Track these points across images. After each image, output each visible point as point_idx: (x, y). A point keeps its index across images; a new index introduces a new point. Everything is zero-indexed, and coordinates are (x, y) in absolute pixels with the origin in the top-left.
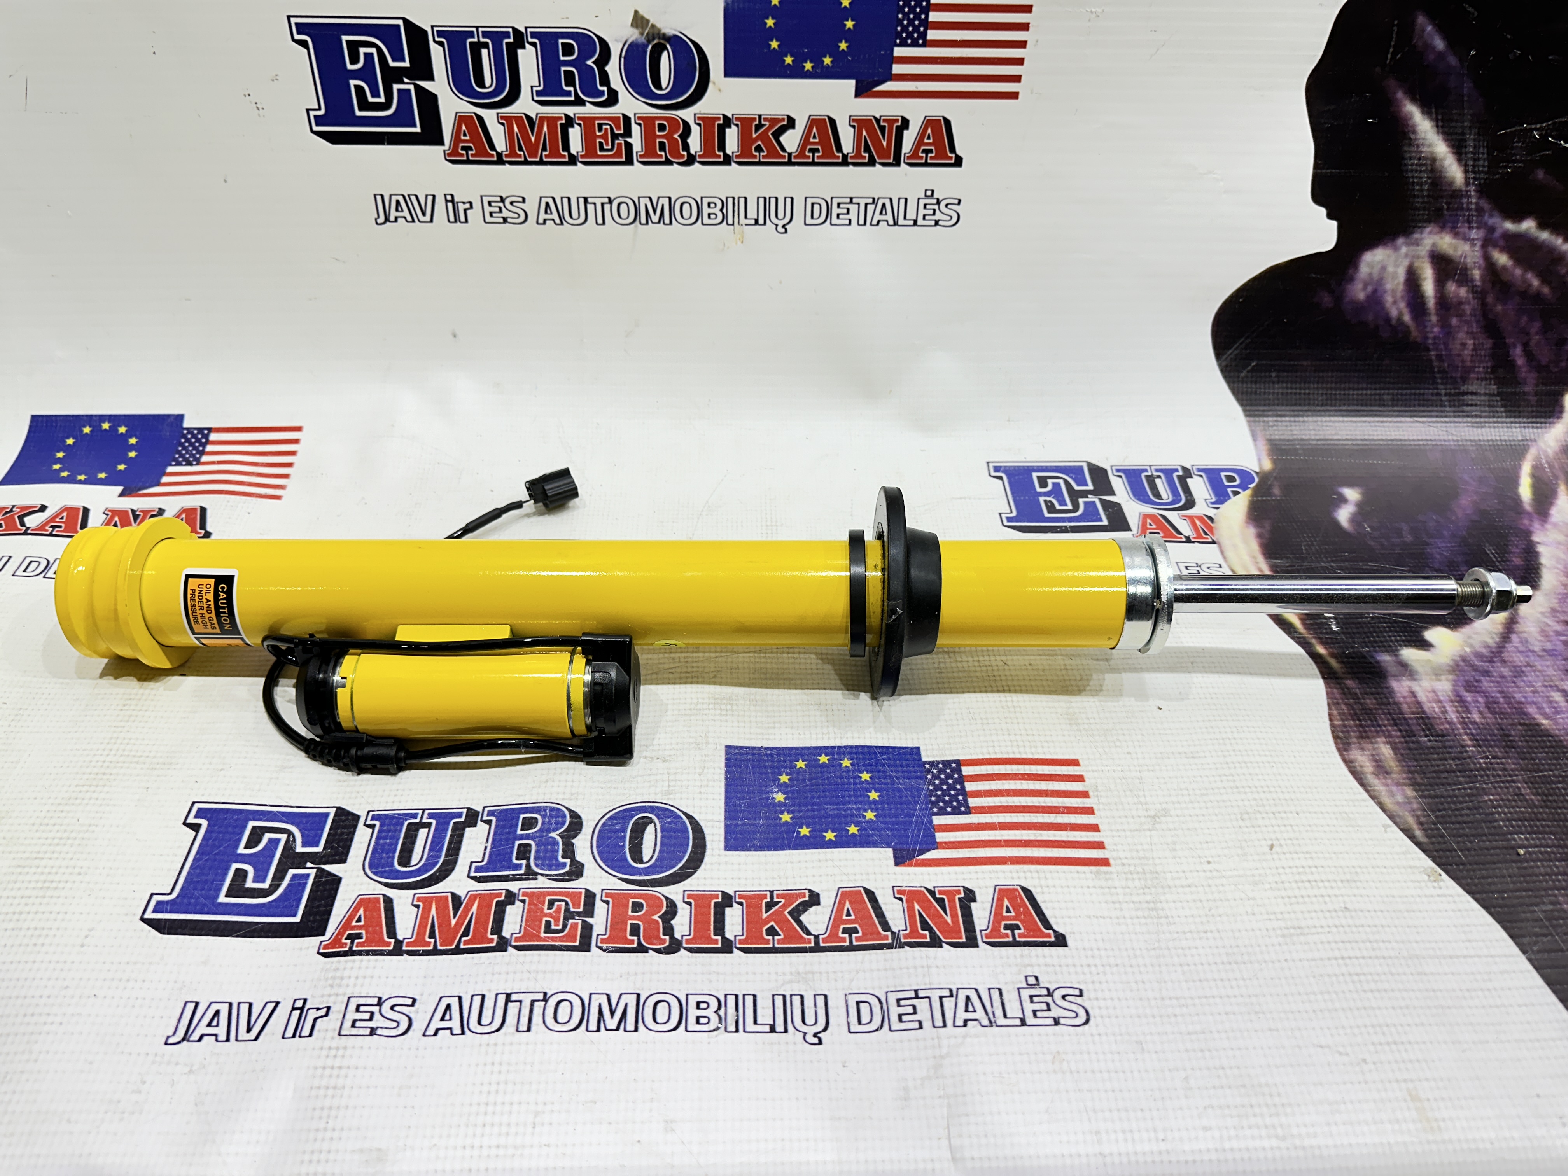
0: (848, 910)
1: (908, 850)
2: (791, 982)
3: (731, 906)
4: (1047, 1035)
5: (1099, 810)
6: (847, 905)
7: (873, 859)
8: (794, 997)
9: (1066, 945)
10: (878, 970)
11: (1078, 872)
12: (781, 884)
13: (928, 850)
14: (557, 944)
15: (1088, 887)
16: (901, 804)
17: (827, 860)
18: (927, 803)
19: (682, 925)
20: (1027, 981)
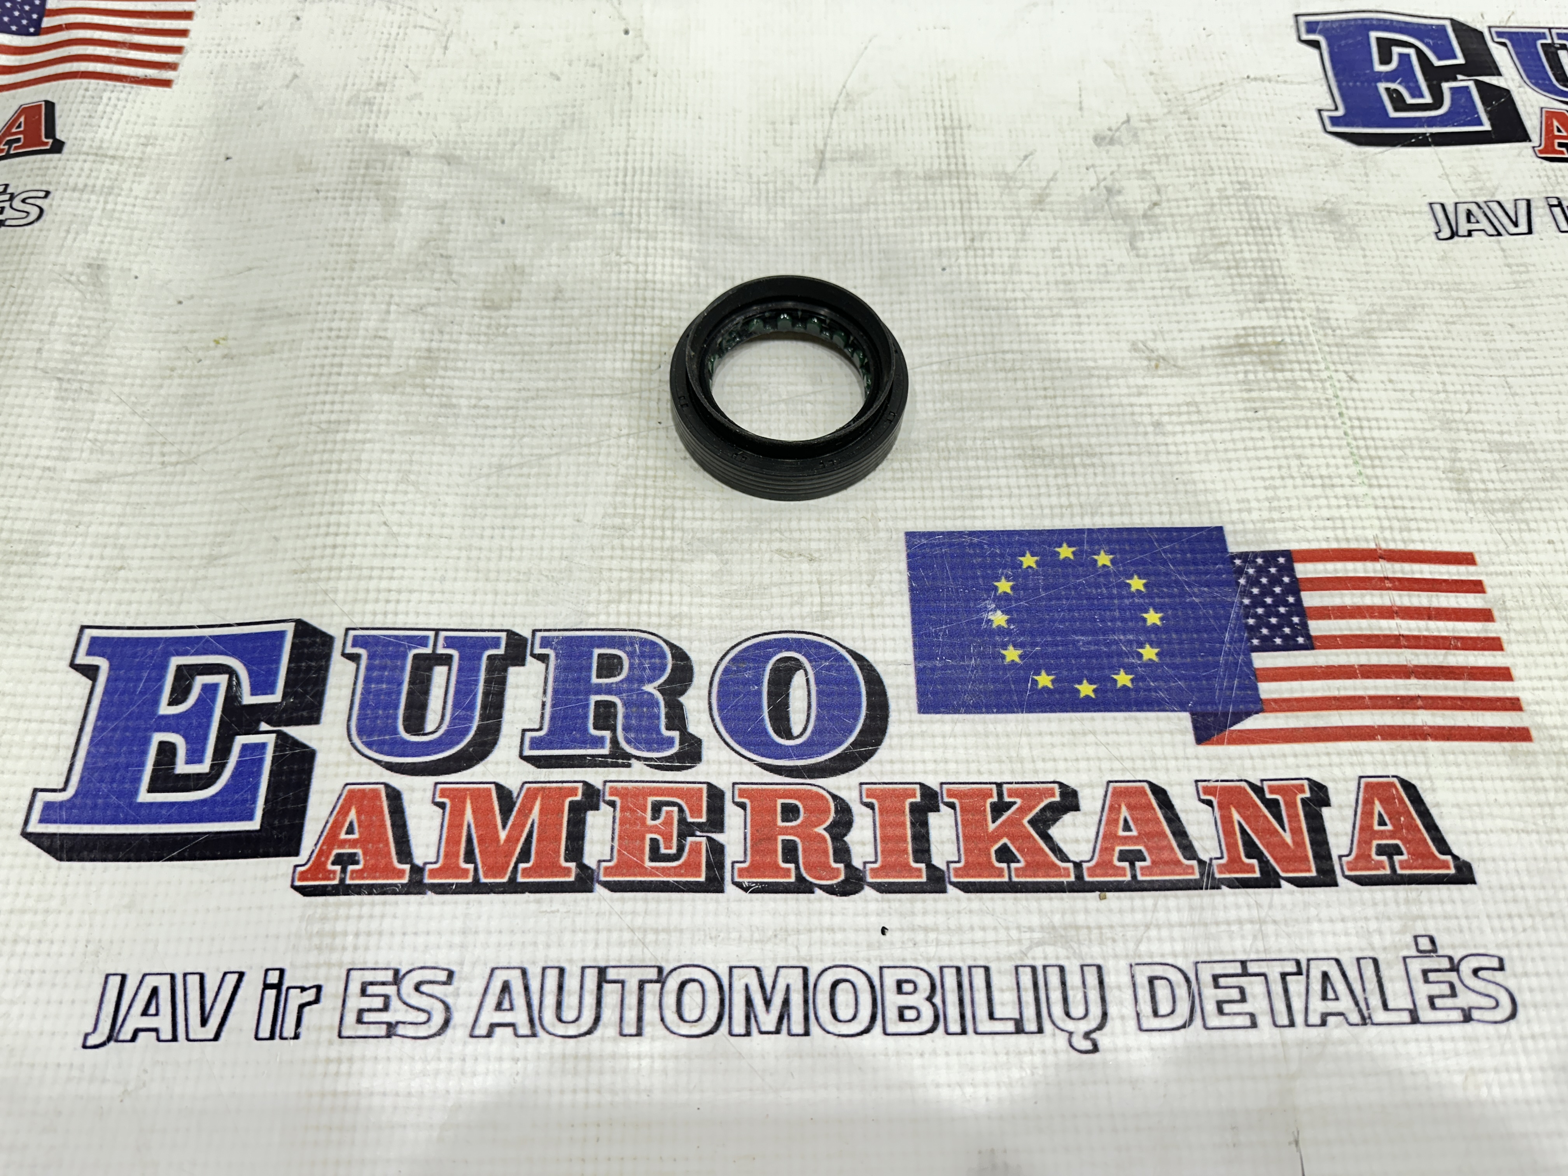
0: (1126, 820)
1: (1216, 715)
2: (1041, 943)
3: (938, 810)
4: (1453, 1039)
5: (1510, 642)
6: (1124, 812)
7: (1160, 733)
8: (1049, 969)
9: (1473, 881)
10: (1181, 925)
11: (1486, 753)
12: (1013, 772)
13: (1248, 714)
14: (671, 879)
15: (1502, 779)
16: (1198, 631)
17: (1084, 734)
18: (1240, 630)
19: (863, 844)
20: (1417, 944)
